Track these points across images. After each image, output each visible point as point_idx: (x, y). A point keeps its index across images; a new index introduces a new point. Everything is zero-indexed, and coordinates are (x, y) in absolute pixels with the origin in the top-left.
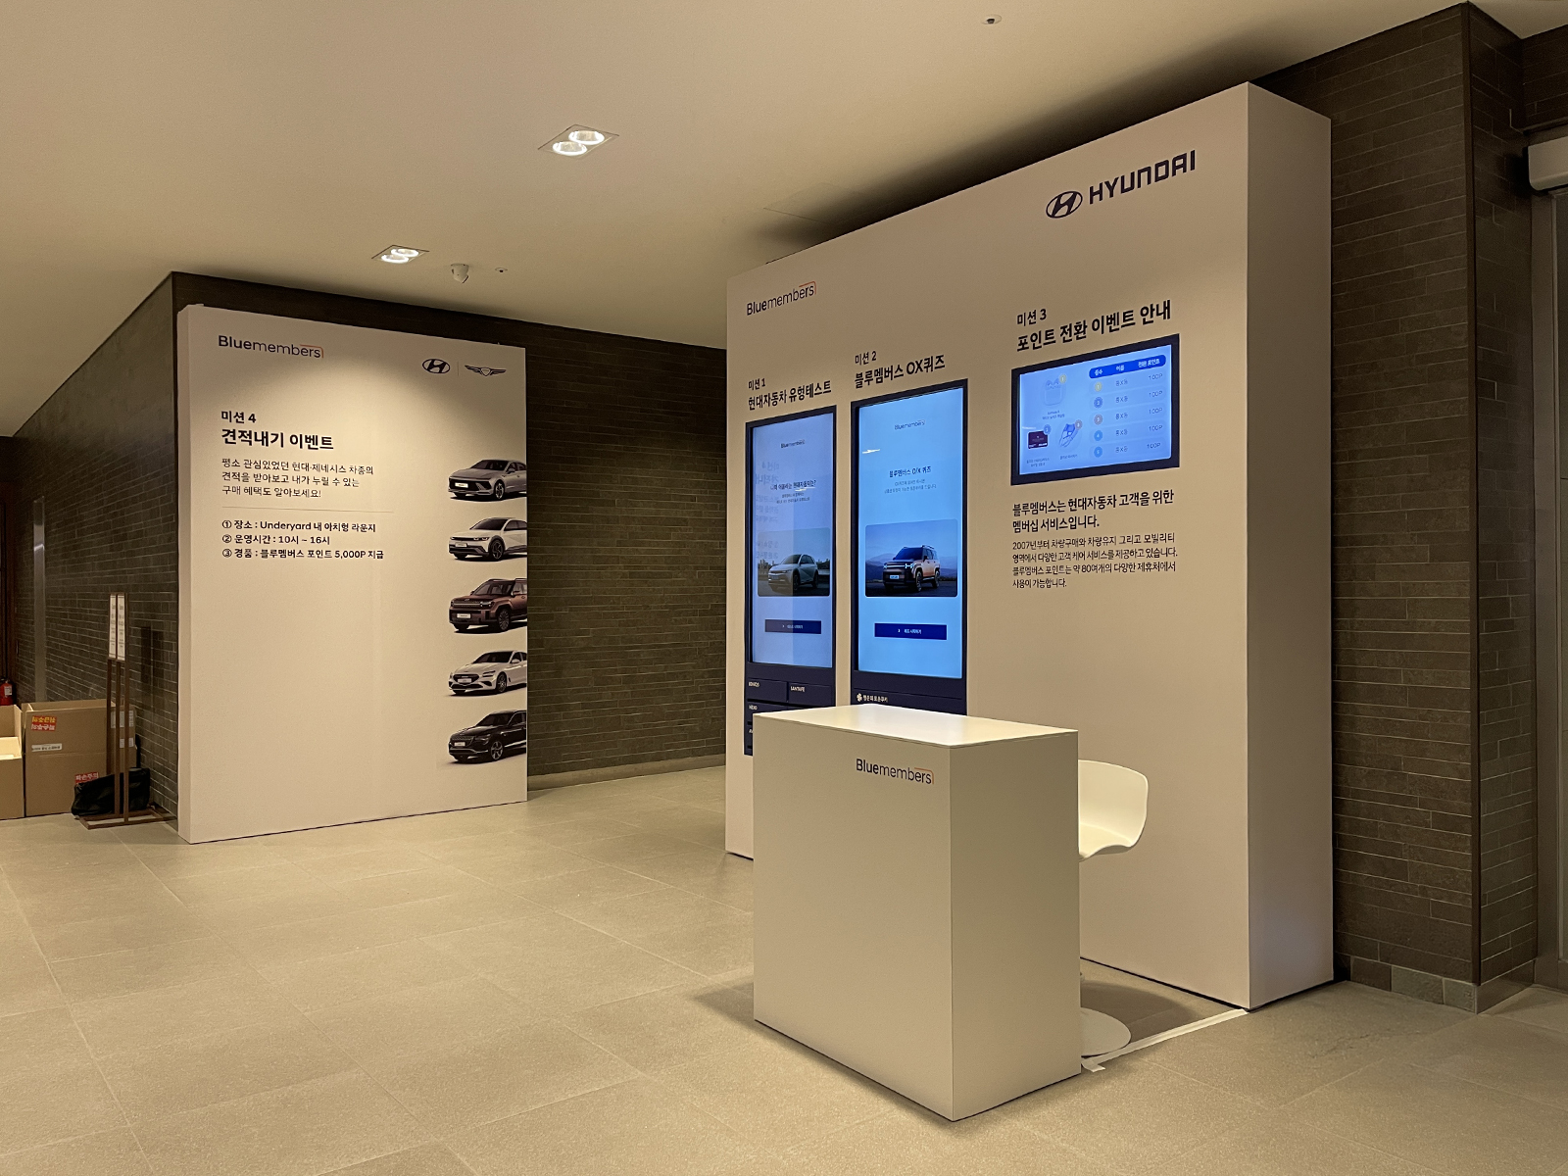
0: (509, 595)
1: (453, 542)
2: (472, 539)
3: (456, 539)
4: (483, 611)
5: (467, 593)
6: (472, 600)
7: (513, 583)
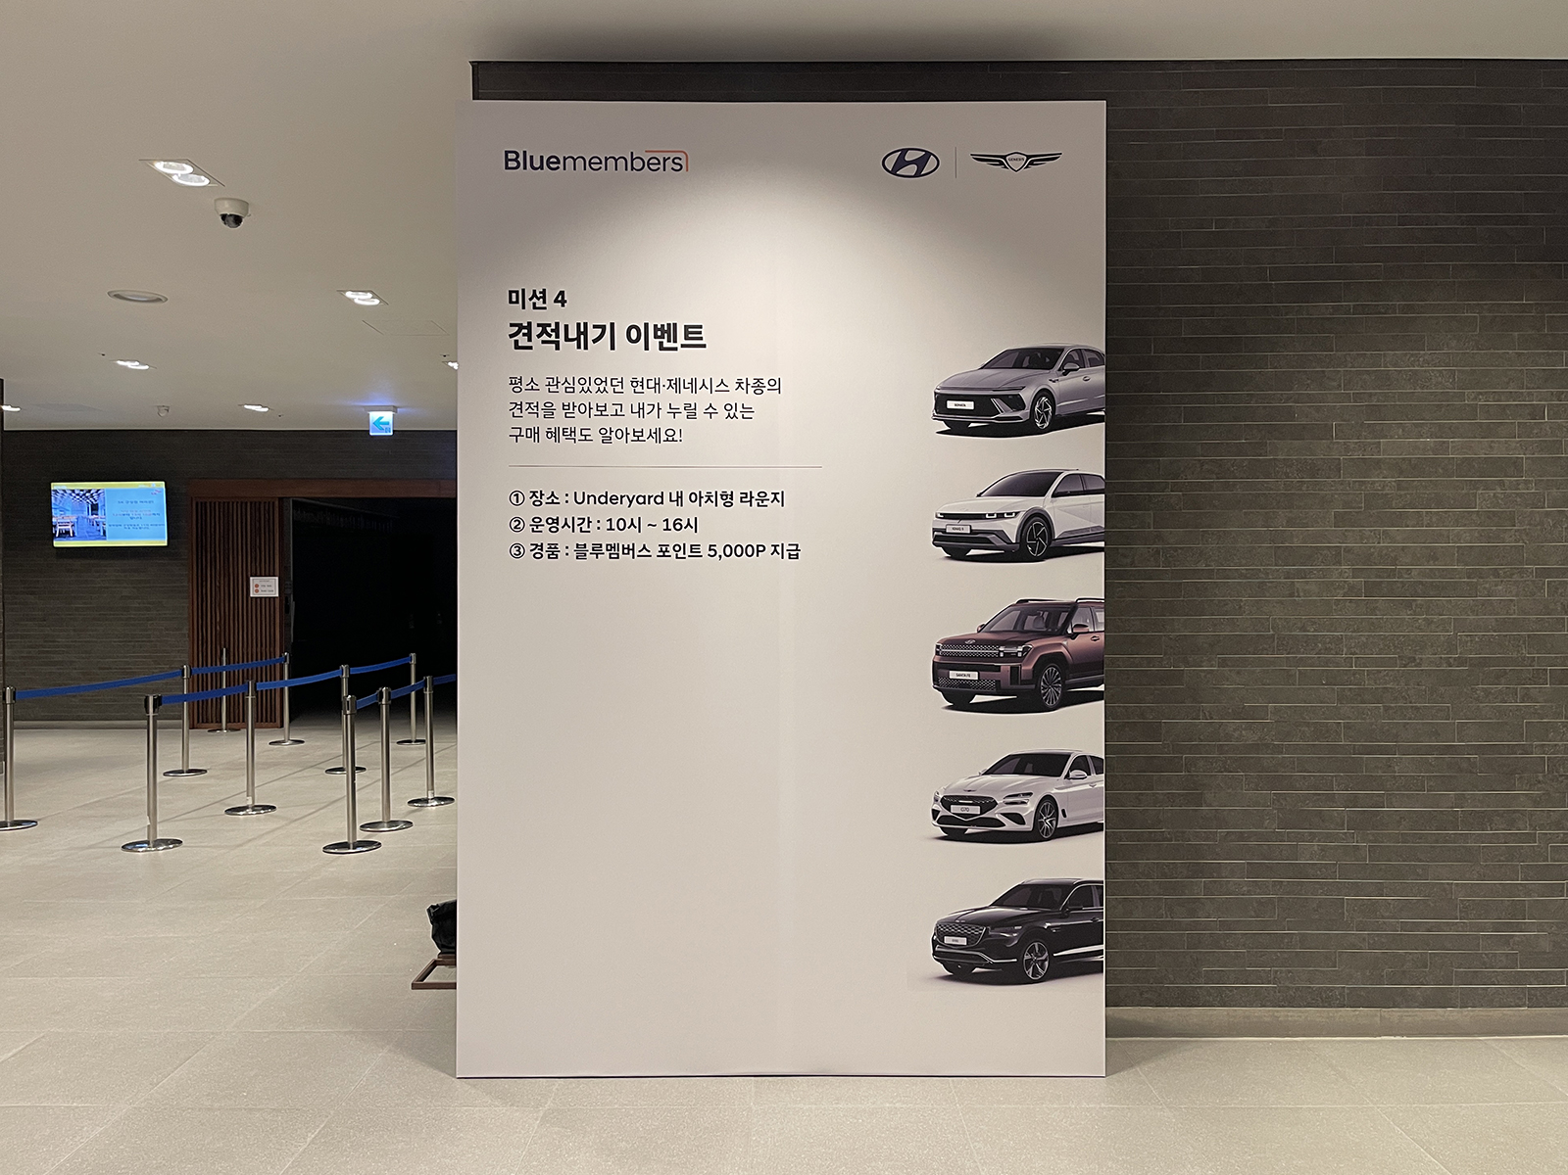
0: (1062, 633)
1: (943, 524)
2: (980, 517)
3: (946, 516)
4: (1006, 667)
5: (968, 628)
6: (979, 643)
7: (1072, 608)
